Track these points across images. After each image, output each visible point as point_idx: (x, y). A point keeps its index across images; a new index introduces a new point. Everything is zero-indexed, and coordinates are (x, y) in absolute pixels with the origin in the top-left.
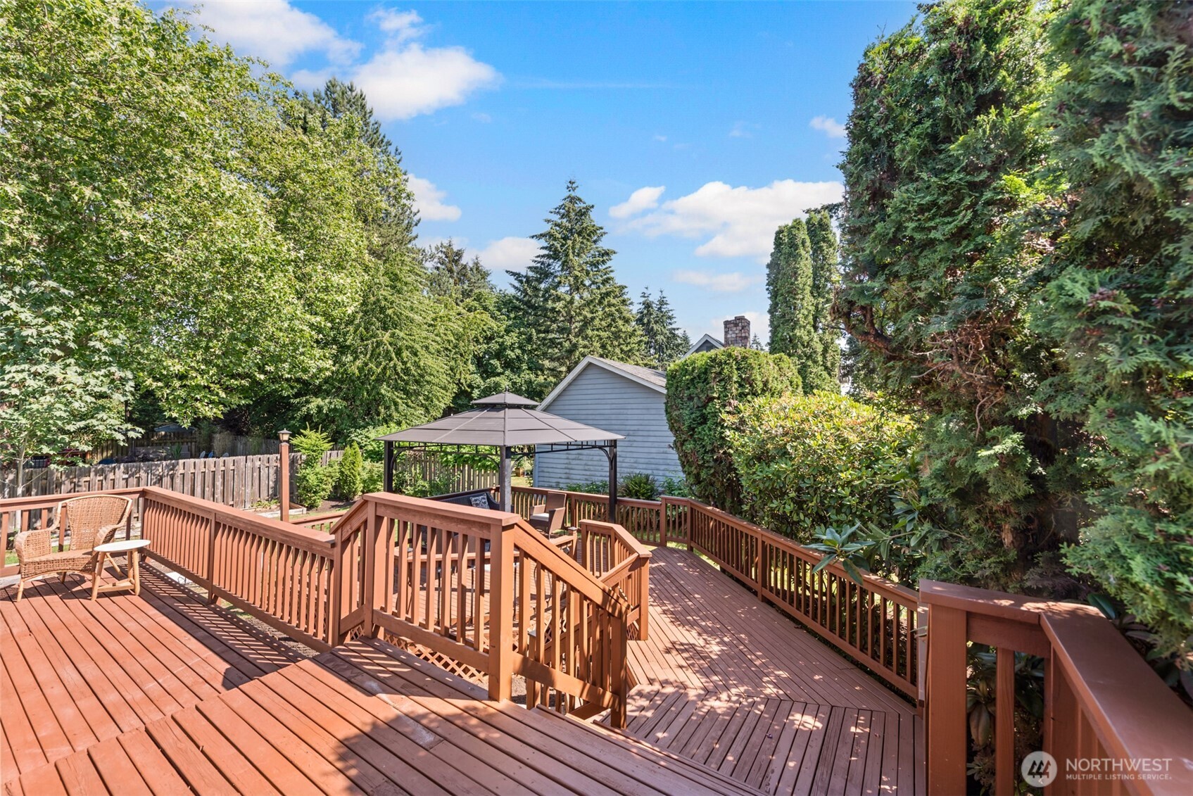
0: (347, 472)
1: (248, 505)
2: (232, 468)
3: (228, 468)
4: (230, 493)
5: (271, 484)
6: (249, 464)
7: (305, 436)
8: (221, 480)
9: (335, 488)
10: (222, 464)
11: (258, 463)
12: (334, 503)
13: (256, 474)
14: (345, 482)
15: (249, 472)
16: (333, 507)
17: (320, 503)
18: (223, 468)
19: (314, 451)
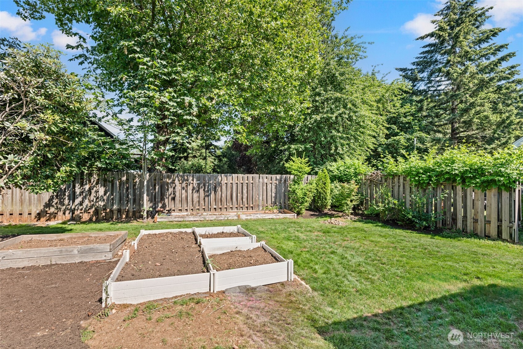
0: (320, 190)
1: (261, 208)
2: (252, 182)
3: (249, 182)
4: (251, 199)
5: (273, 195)
6: (261, 180)
7: (294, 161)
8: (246, 190)
9: (314, 201)
10: (246, 179)
11: (266, 180)
12: (313, 213)
13: (265, 187)
14: (319, 198)
15: (261, 185)
16: (312, 215)
17: (304, 211)
18: (247, 182)
19: (300, 172)
